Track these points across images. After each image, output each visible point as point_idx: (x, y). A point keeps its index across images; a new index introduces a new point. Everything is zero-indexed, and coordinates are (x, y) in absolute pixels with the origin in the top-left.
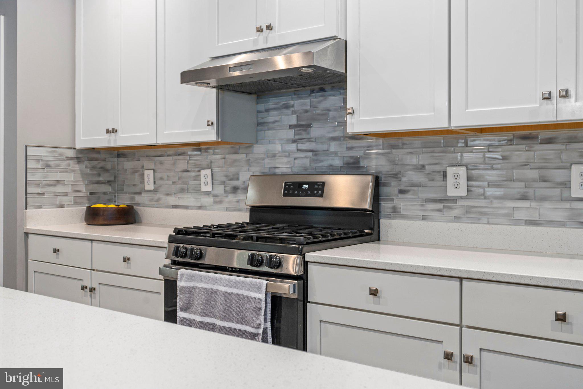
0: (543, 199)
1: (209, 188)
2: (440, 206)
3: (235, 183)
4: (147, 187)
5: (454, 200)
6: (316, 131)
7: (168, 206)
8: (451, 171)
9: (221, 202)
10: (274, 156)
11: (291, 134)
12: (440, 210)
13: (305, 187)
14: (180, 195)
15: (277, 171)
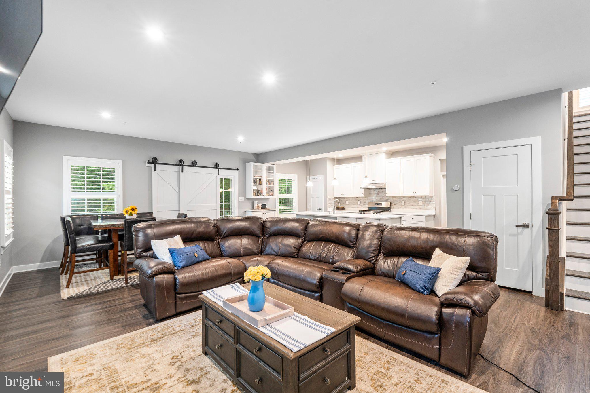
0: (415, 205)
1: (360, 204)
3: (365, 203)
5: (403, 206)
6: (380, 195)
7: (351, 207)
8: (402, 201)
9: (362, 206)
10: (373, 199)
11: (376, 195)
13: (378, 204)
14: (354, 205)
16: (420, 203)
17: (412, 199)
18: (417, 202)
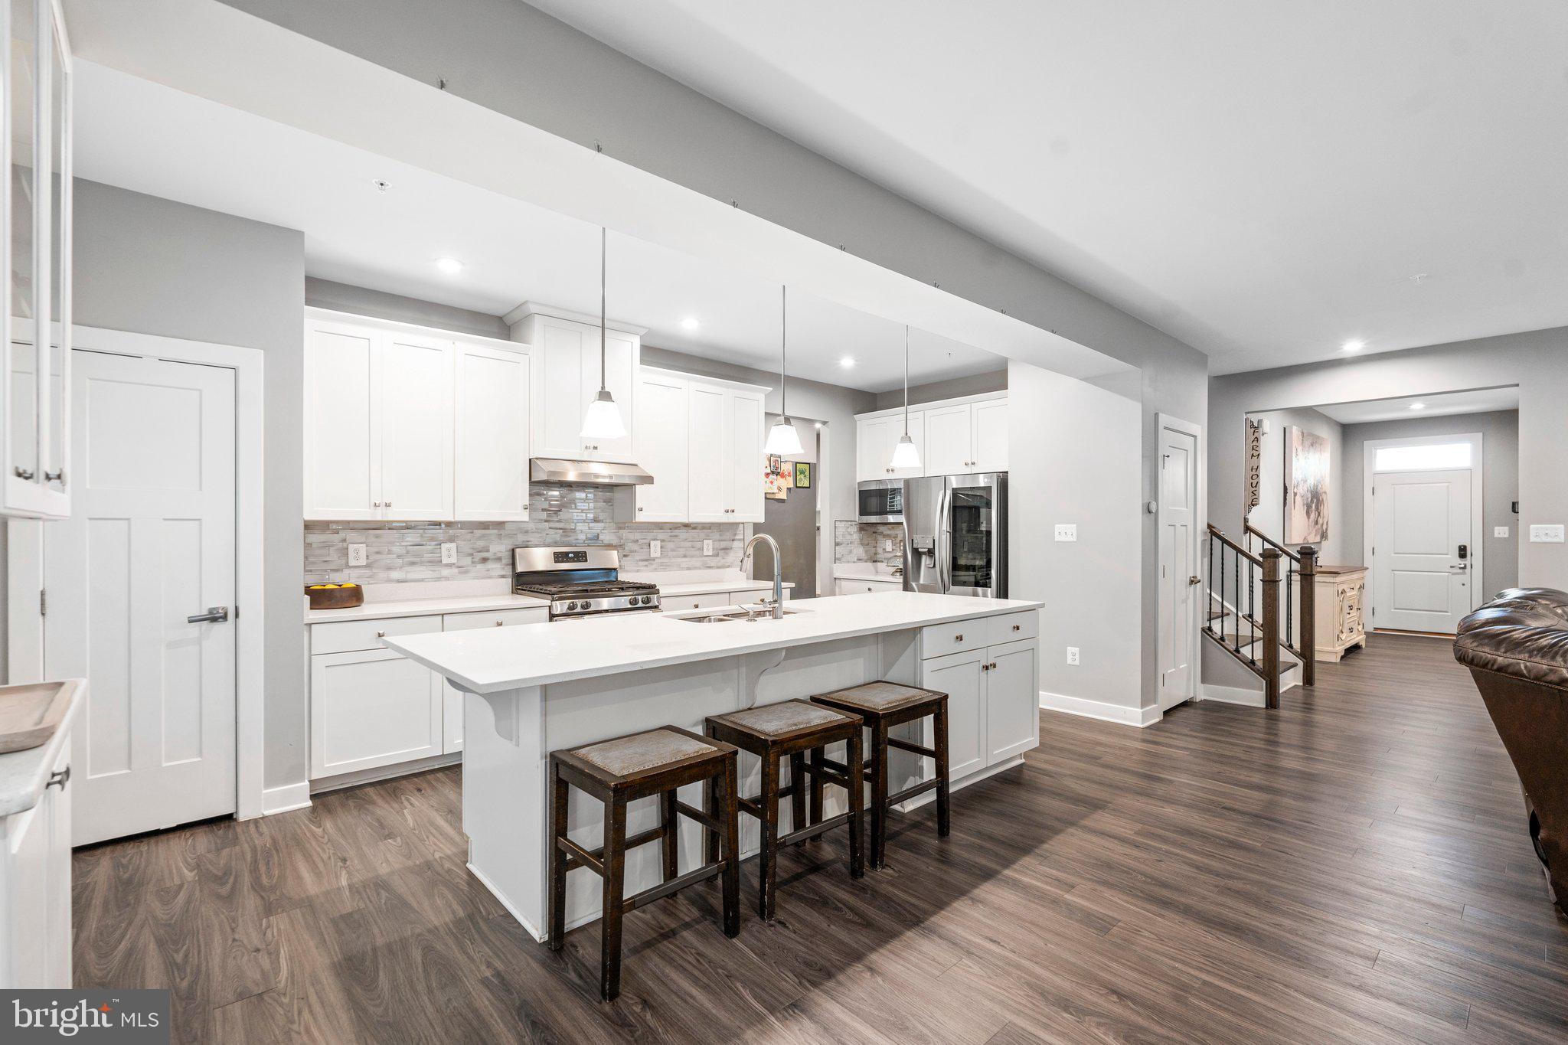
0: (692, 556)
1: (453, 560)
2: (647, 563)
3: (485, 555)
4: (352, 563)
5: (654, 559)
7: (389, 581)
8: (652, 543)
9: (466, 572)
10: (527, 532)
12: (646, 566)
13: (570, 555)
14: (409, 569)
15: (530, 543)
16: (708, 546)
17: (682, 534)
18: (698, 545)
